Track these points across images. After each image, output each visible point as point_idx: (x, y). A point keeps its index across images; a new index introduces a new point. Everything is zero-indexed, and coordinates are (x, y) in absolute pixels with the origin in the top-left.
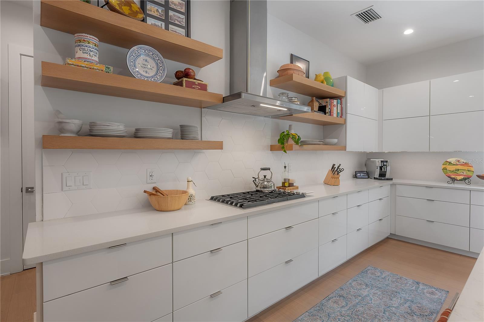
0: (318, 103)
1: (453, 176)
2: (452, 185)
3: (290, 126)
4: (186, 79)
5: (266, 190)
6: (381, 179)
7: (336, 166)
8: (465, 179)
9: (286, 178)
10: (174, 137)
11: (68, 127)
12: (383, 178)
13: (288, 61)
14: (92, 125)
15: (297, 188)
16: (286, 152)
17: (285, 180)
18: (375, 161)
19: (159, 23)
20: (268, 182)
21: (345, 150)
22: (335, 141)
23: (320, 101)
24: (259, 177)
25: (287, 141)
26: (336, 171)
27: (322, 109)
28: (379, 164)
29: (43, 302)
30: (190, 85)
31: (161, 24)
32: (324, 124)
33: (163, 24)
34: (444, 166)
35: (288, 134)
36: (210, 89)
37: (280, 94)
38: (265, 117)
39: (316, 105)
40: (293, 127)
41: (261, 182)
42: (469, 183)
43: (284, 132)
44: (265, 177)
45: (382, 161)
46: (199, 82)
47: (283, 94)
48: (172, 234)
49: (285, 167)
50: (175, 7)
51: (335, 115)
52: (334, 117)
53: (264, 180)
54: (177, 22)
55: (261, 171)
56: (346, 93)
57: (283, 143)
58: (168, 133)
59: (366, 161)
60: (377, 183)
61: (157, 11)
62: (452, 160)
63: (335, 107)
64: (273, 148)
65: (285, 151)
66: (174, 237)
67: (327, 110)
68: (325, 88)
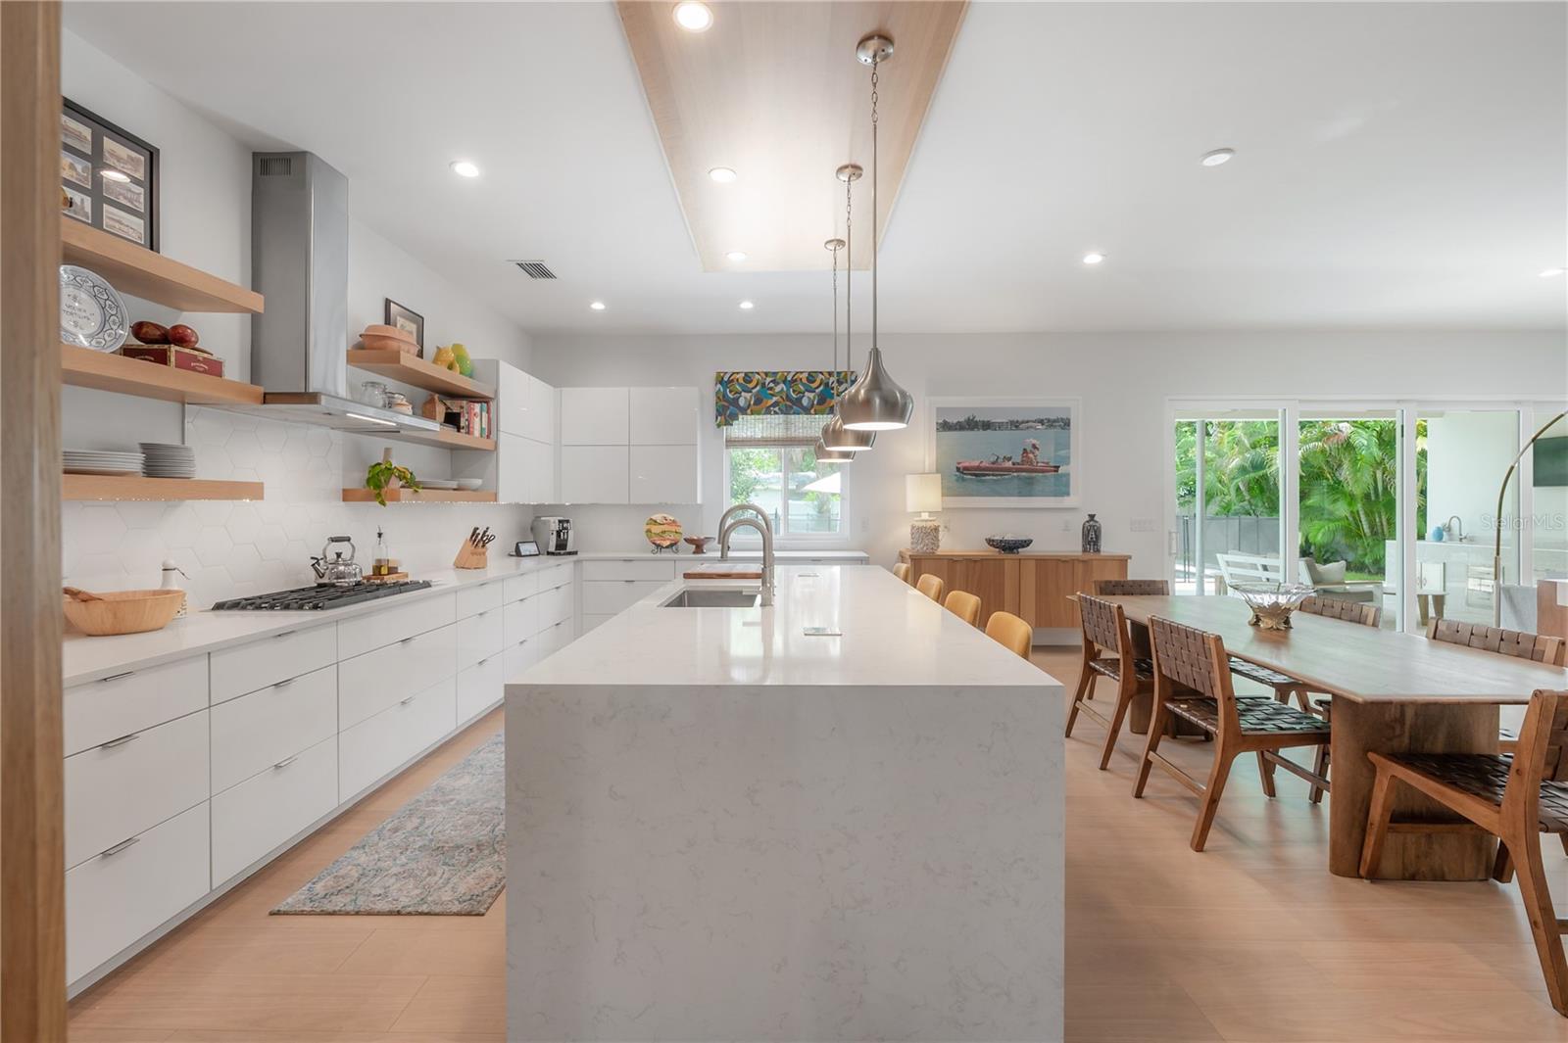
0: (444, 407)
1: (658, 542)
2: (658, 555)
3: (387, 451)
4: (177, 348)
5: (344, 583)
6: (560, 554)
7: (481, 531)
8: (671, 545)
9: (383, 557)
12: (562, 552)
13: (378, 319)
15: (407, 576)
16: (384, 505)
17: (379, 561)
18: (549, 521)
19: (76, 195)
20: (346, 565)
21: (496, 501)
22: (478, 482)
23: (448, 403)
24: (325, 557)
25: (387, 482)
26: (479, 539)
27: (452, 419)
28: (555, 527)
30: (185, 363)
31: (82, 200)
32: (454, 449)
33: (88, 201)
34: (648, 527)
35: (389, 469)
36: (228, 372)
37: (368, 383)
38: (333, 428)
39: (440, 411)
40: (394, 453)
41: (330, 566)
42: (677, 551)
43: (379, 464)
44: (339, 555)
45: (560, 521)
46: (206, 355)
47: (373, 384)
48: (209, 654)
49: (380, 535)
51: (477, 433)
52: (474, 438)
53: (336, 563)
54: (123, 201)
55: (329, 544)
56: (496, 392)
57: (378, 486)
59: (534, 521)
60: (553, 560)
61: (72, 166)
62: (658, 517)
63: (476, 417)
64: (347, 495)
65: (383, 503)
66: (212, 659)
67: (463, 423)
68: (456, 380)
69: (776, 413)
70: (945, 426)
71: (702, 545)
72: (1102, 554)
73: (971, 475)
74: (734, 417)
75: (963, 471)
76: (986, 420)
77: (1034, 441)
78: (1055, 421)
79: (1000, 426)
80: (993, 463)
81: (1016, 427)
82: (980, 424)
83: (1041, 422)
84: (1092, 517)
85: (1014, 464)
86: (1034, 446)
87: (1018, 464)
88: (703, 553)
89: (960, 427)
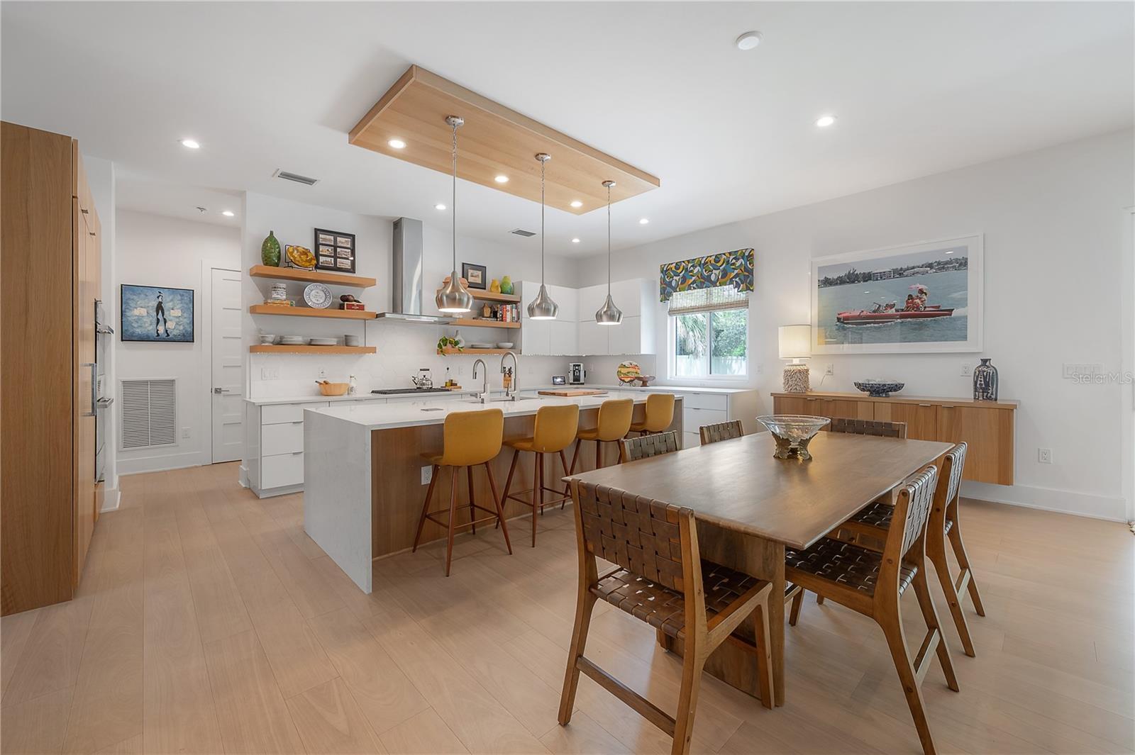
0: (490, 308)
1: (624, 379)
2: (622, 387)
4: (348, 303)
6: (575, 384)
8: (631, 381)
10: (338, 344)
11: (267, 339)
12: (577, 383)
14: (282, 338)
17: (448, 381)
19: (329, 259)
20: (428, 381)
21: (521, 354)
22: (512, 345)
23: (495, 306)
24: (418, 377)
28: (571, 368)
29: (261, 425)
30: (350, 307)
32: (497, 329)
33: (332, 259)
34: (620, 369)
35: (446, 340)
36: (367, 309)
39: (487, 310)
41: (421, 381)
42: (633, 385)
44: (424, 376)
45: (575, 365)
46: (358, 304)
49: (448, 369)
50: (342, 245)
52: (508, 322)
53: (423, 379)
54: (344, 256)
55: (419, 371)
56: (520, 298)
57: (441, 348)
58: (333, 342)
61: (328, 250)
62: (626, 363)
63: (508, 312)
65: (444, 355)
67: (499, 315)
69: (694, 288)
70: (827, 282)
71: (647, 381)
72: (998, 402)
73: (852, 324)
74: (670, 294)
75: (843, 321)
76: (866, 272)
77: (921, 287)
78: (947, 263)
79: (883, 276)
80: (874, 312)
81: (900, 274)
82: (861, 277)
83: (930, 266)
84: (985, 361)
85: (897, 311)
86: (921, 291)
87: (902, 310)
88: (647, 386)
89: (841, 281)
